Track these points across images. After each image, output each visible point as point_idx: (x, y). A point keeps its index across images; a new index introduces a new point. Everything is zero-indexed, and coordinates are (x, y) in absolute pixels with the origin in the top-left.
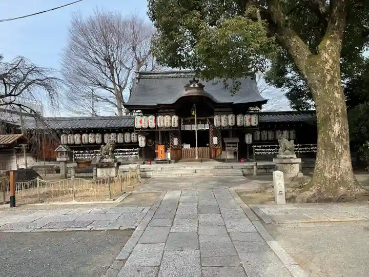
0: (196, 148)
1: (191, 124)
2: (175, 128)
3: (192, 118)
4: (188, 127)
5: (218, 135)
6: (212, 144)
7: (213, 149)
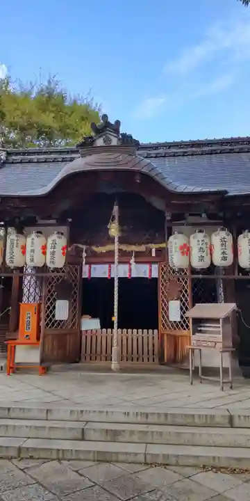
5: (184, 296)
6: (166, 321)
7: (167, 335)
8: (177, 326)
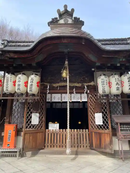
0: (68, 129)
1: (61, 93)
2: (33, 95)
3: (63, 84)
4: (56, 98)
5: (104, 110)
6: (93, 124)
7: (95, 132)
8: (101, 127)
